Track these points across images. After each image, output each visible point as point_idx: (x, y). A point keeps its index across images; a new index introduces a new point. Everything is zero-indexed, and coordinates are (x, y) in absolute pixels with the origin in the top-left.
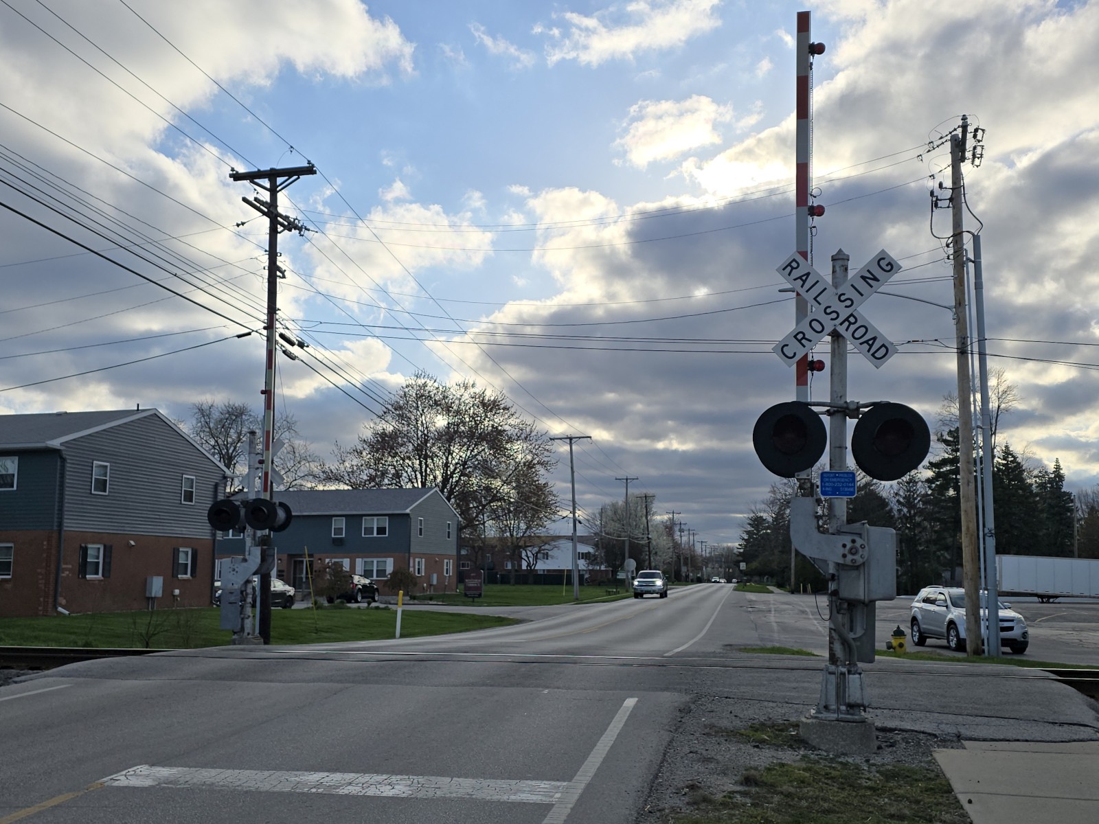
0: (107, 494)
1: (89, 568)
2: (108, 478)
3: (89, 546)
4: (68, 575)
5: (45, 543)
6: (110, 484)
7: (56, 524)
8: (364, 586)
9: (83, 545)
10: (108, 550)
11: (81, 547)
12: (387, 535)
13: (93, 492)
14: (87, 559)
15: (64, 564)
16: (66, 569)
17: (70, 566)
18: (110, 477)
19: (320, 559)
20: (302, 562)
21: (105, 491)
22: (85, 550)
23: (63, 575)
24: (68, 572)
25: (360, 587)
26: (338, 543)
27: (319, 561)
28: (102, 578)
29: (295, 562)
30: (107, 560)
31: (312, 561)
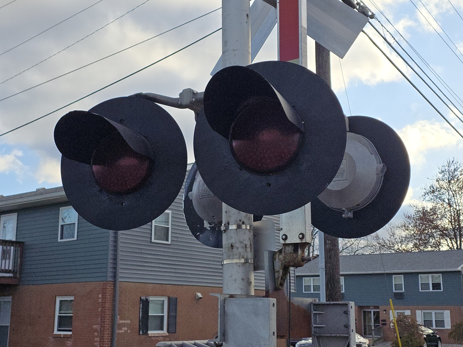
0: (169, 242)
1: (151, 323)
2: (170, 227)
3: (151, 299)
4: (126, 332)
5: (100, 296)
6: (172, 233)
7: (110, 274)
8: (428, 336)
9: (143, 298)
10: (173, 303)
11: (141, 299)
12: (442, 290)
13: (153, 240)
14: (148, 313)
15: (121, 319)
16: (124, 325)
17: (129, 322)
18: (172, 225)
19: (385, 310)
20: (370, 312)
21: (167, 240)
22: (146, 304)
23: (121, 331)
24: (126, 329)
25: (425, 336)
26: (399, 297)
27: (385, 312)
28: (168, 334)
29: (364, 312)
30: (173, 314)
31: (378, 312)
